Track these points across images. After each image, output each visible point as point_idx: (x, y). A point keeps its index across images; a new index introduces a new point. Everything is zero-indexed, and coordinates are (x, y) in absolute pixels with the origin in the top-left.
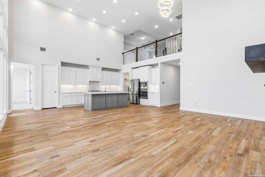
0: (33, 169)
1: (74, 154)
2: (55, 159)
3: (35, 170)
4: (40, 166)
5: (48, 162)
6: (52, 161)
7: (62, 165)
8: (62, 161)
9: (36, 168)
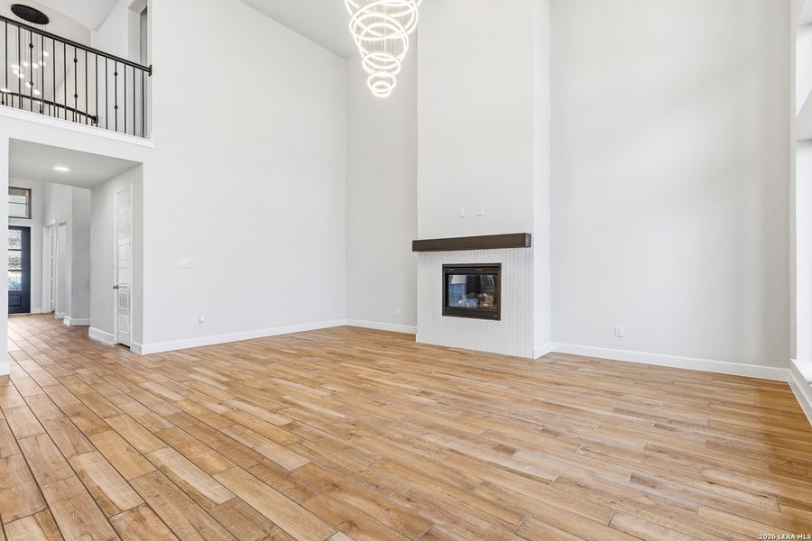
0: (714, 487)
1: (597, 456)
2: (648, 474)
3: (711, 483)
4: (696, 484)
5: (671, 480)
6: (660, 477)
7: (647, 457)
8: (640, 462)
9: (707, 486)
